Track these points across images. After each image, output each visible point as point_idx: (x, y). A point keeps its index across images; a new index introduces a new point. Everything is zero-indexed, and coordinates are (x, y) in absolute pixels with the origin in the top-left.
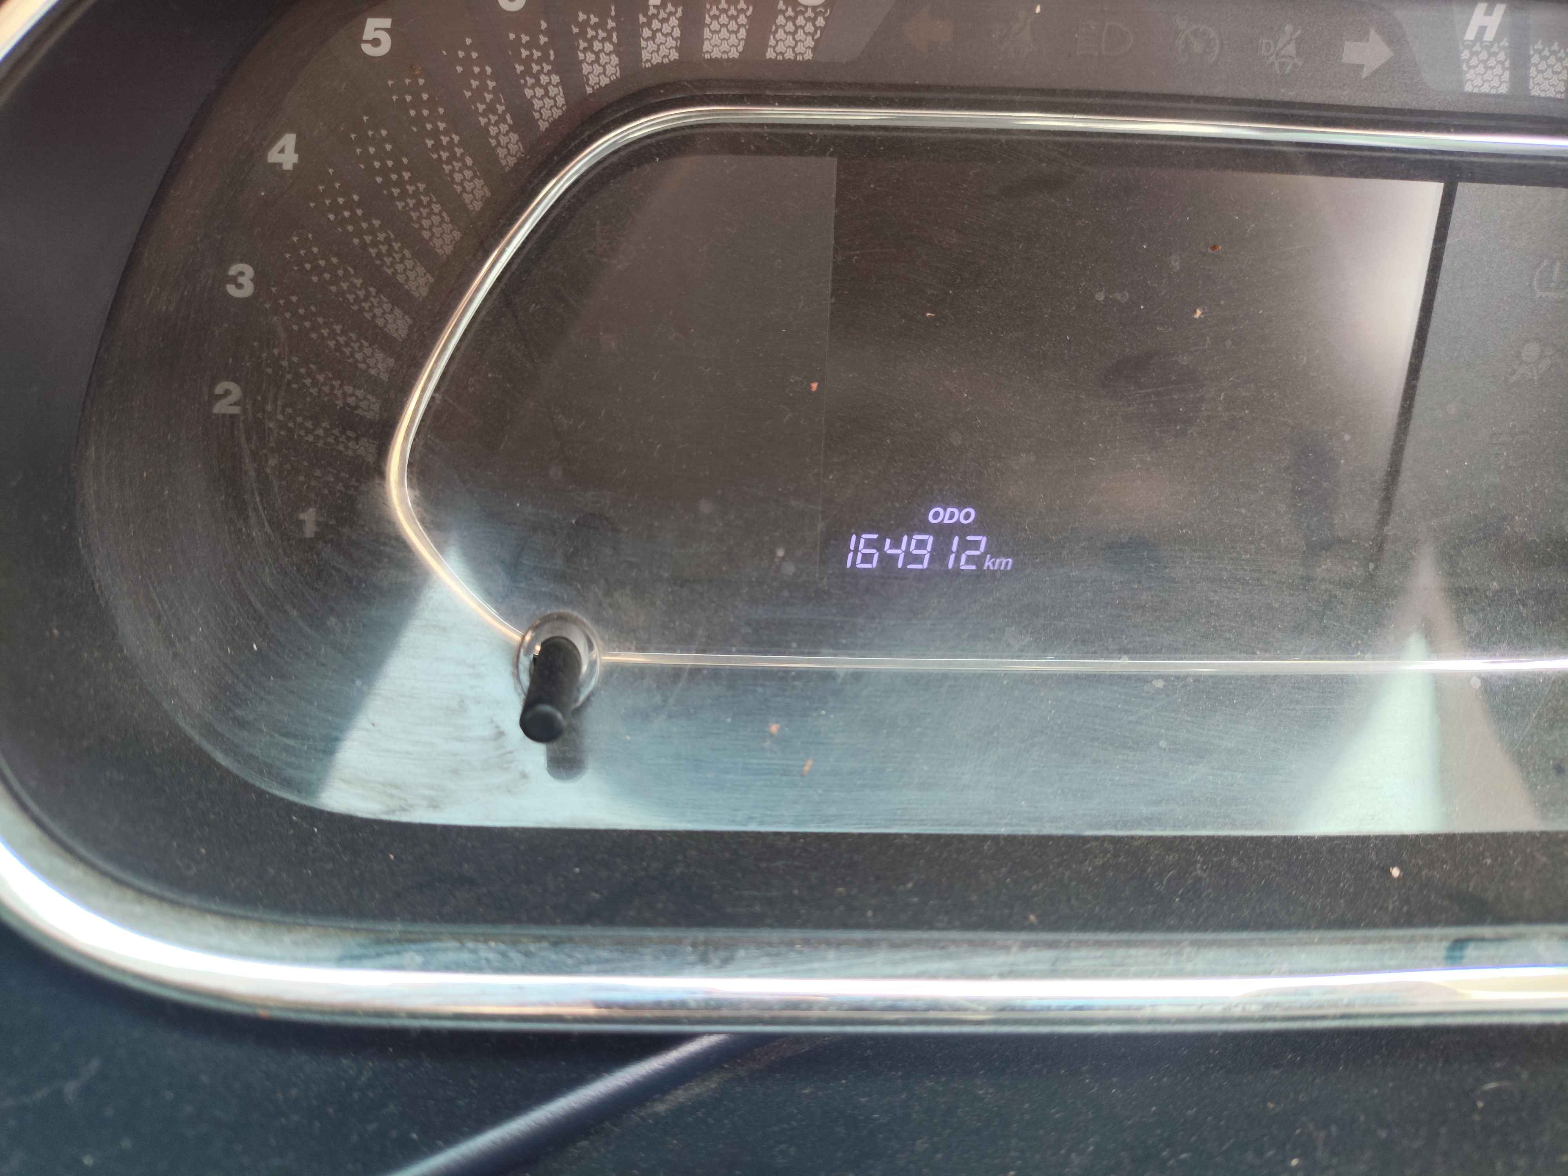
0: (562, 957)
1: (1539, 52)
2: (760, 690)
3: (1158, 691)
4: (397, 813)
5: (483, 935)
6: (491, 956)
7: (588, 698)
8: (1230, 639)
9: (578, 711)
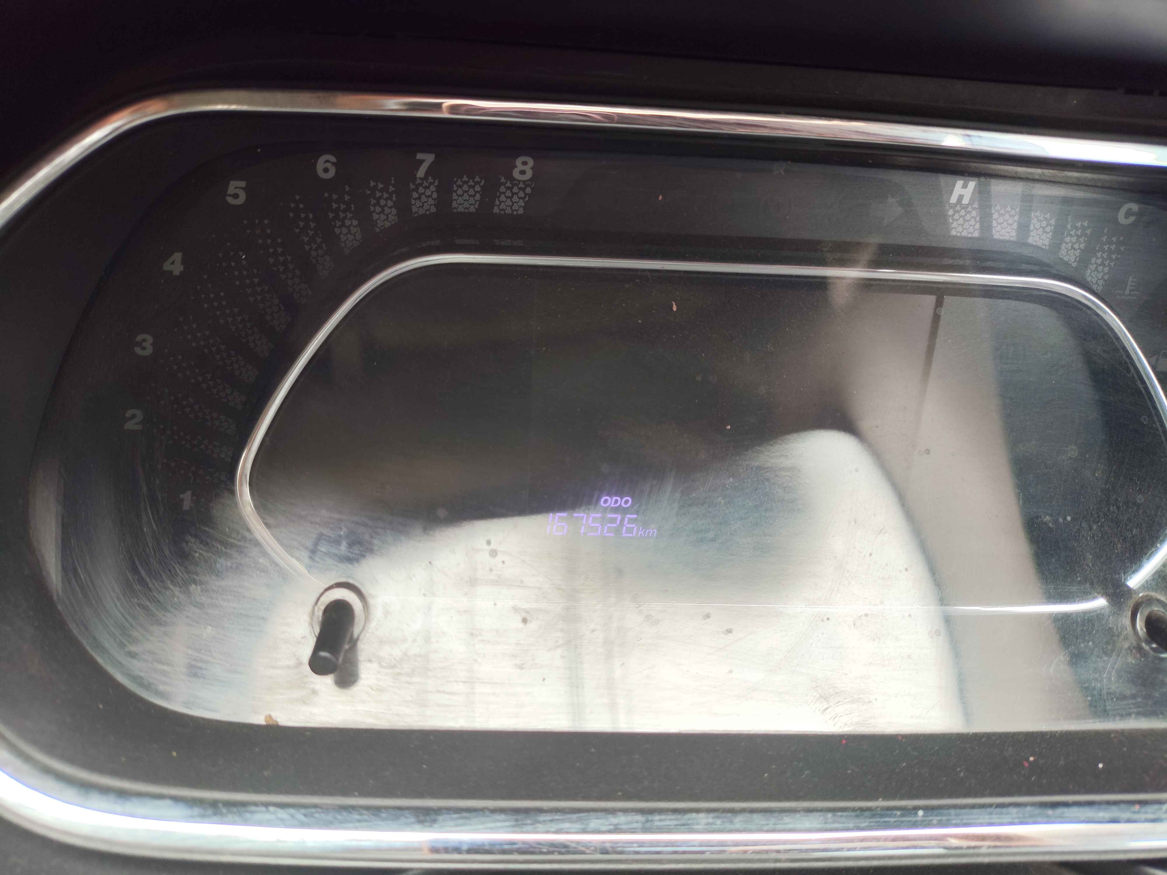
1: (998, 211)
7: (358, 639)
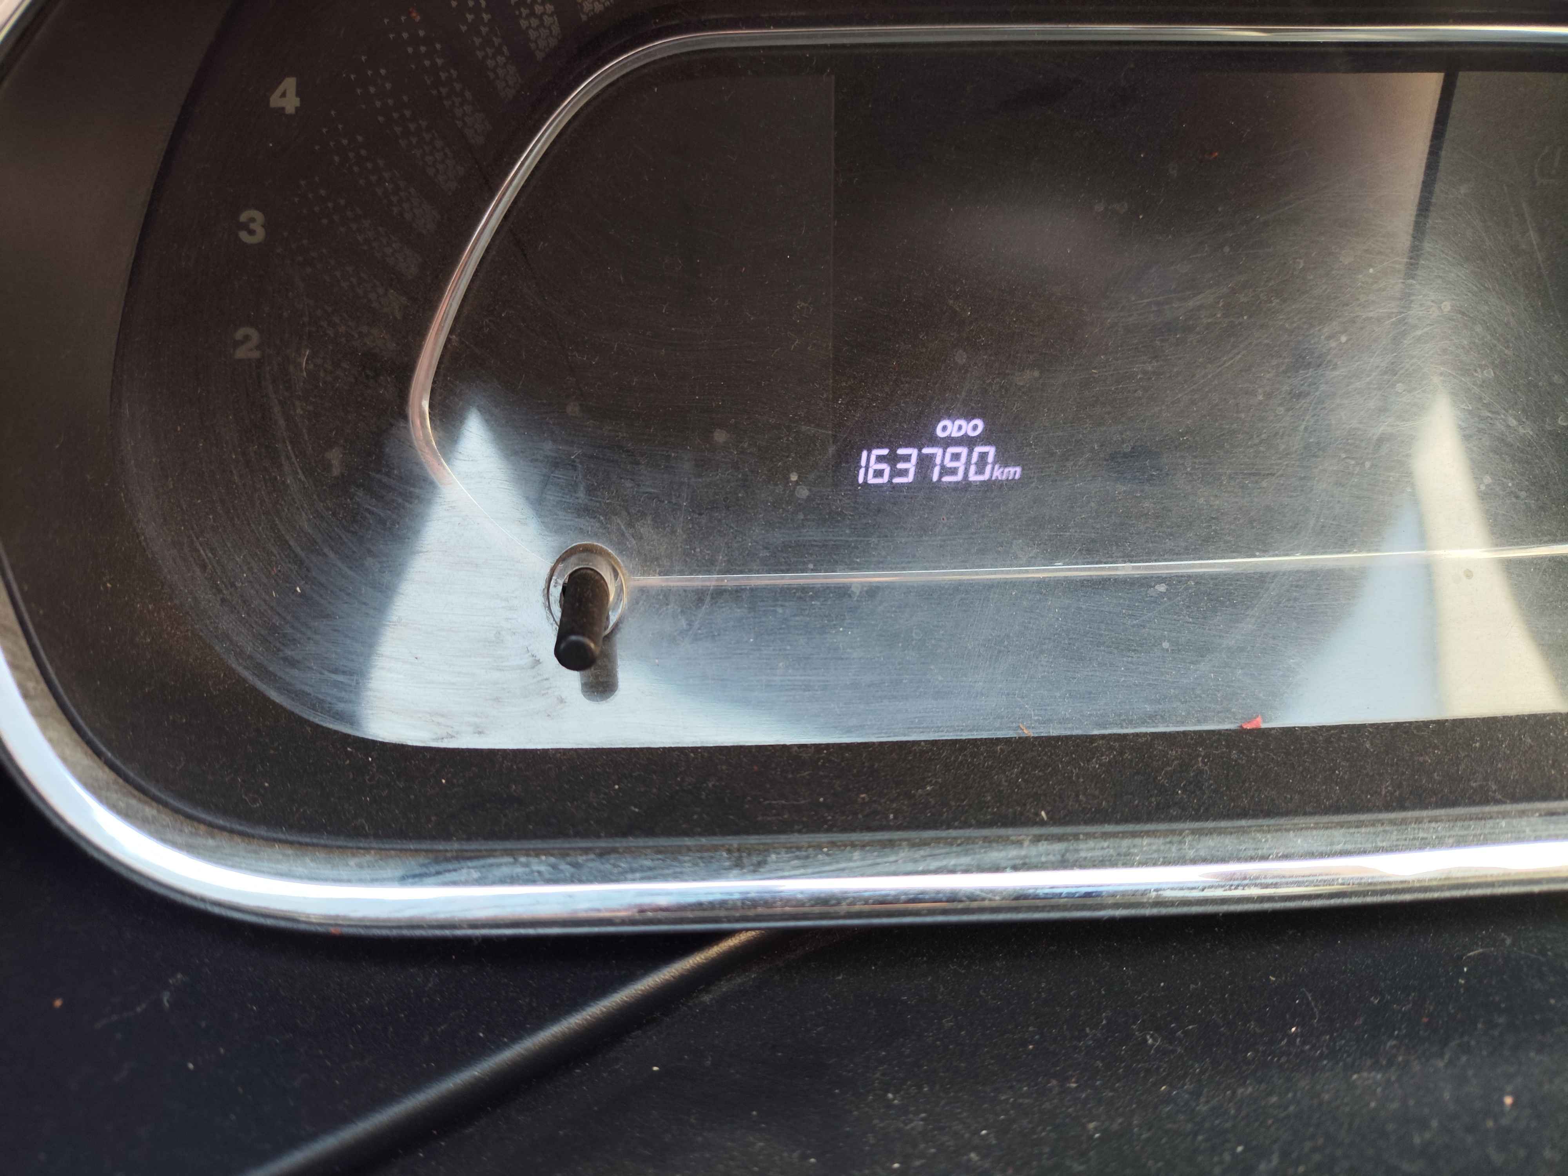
0: (608, 866)
2: (780, 610)
3: (1162, 595)
4: (445, 740)
5: (534, 850)
6: (543, 868)
7: (616, 626)
8: (1230, 541)
9: (608, 638)
